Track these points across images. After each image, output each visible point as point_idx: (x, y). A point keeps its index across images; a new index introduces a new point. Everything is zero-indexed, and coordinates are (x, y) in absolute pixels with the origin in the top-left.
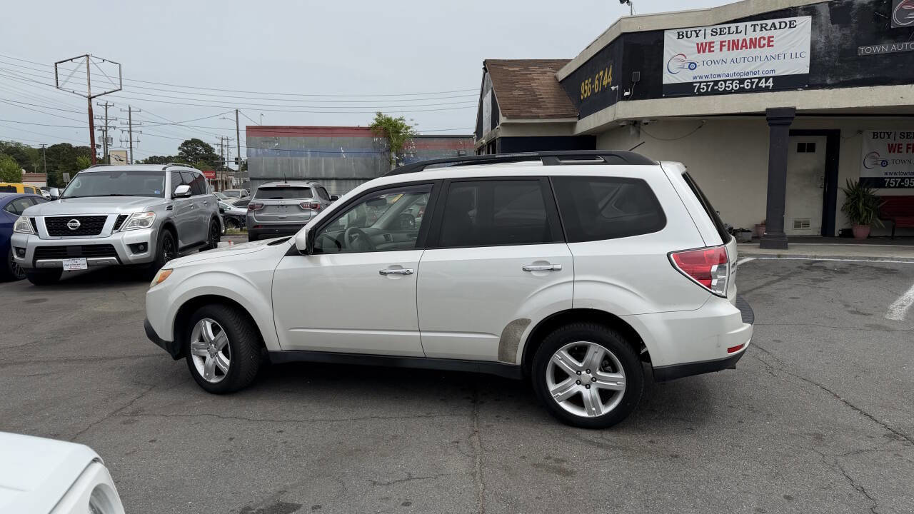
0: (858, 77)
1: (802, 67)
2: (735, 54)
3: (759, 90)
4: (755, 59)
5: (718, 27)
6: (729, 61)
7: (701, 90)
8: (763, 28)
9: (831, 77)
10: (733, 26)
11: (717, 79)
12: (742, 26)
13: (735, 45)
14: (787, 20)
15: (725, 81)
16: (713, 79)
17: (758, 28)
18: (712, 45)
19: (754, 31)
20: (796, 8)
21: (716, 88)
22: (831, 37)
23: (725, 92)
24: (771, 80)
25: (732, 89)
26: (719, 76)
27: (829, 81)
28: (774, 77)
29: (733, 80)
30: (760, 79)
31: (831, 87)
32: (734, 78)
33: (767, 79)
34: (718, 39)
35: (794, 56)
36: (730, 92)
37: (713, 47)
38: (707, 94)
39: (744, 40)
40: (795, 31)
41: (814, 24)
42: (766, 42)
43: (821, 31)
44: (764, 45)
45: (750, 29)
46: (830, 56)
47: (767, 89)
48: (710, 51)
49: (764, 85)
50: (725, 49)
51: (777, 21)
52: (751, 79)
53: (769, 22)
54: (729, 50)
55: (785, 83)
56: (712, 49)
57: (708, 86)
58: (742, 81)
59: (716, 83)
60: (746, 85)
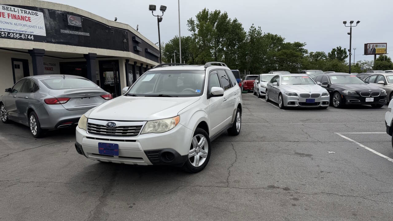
0: (62, 41)
1: (43, 33)
2: (15, 21)
3: (28, 40)
4: (24, 25)
5: (5, 6)
6: (13, 24)
7: (2, 35)
8: (25, 12)
9: (54, 39)
10: (13, 8)
11: (9, 31)
12: (16, 9)
13: (14, 17)
14: (35, 12)
15: (13, 33)
16: (7, 31)
17: (23, 12)
18: (4, 14)
19: (22, 13)
20: (37, 8)
21: (9, 35)
22: (51, 23)
23: (13, 38)
24: (32, 36)
25: (17, 37)
26: (10, 30)
27: (53, 41)
28: (34, 35)
29: (17, 33)
30: (28, 35)
31: (54, 43)
32: (17, 32)
33: (31, 35)
34: (6, 12)
35: (40, 28)
36: (16, 39)
37: (5, 15)
38: (4, 37)
39: (18, 16)
40: (38, 17)
41: (44, 16)
42: (28, 19)
43: (47, 20)
44: (27, 20)
45: (20, 12)
46: (52, 31)
47: (31, 40)
48: (3, 17)
49: (30, 38)
50: (10, 17)
51: (31, 11)
52: (24, 34)
53: (28, 11)
54: (12, 18)
55: (38, 38)
56: (4, 16)
57: (5, 34)
58: (21, 34)
59: (9, 33)
60: (22, 36)
